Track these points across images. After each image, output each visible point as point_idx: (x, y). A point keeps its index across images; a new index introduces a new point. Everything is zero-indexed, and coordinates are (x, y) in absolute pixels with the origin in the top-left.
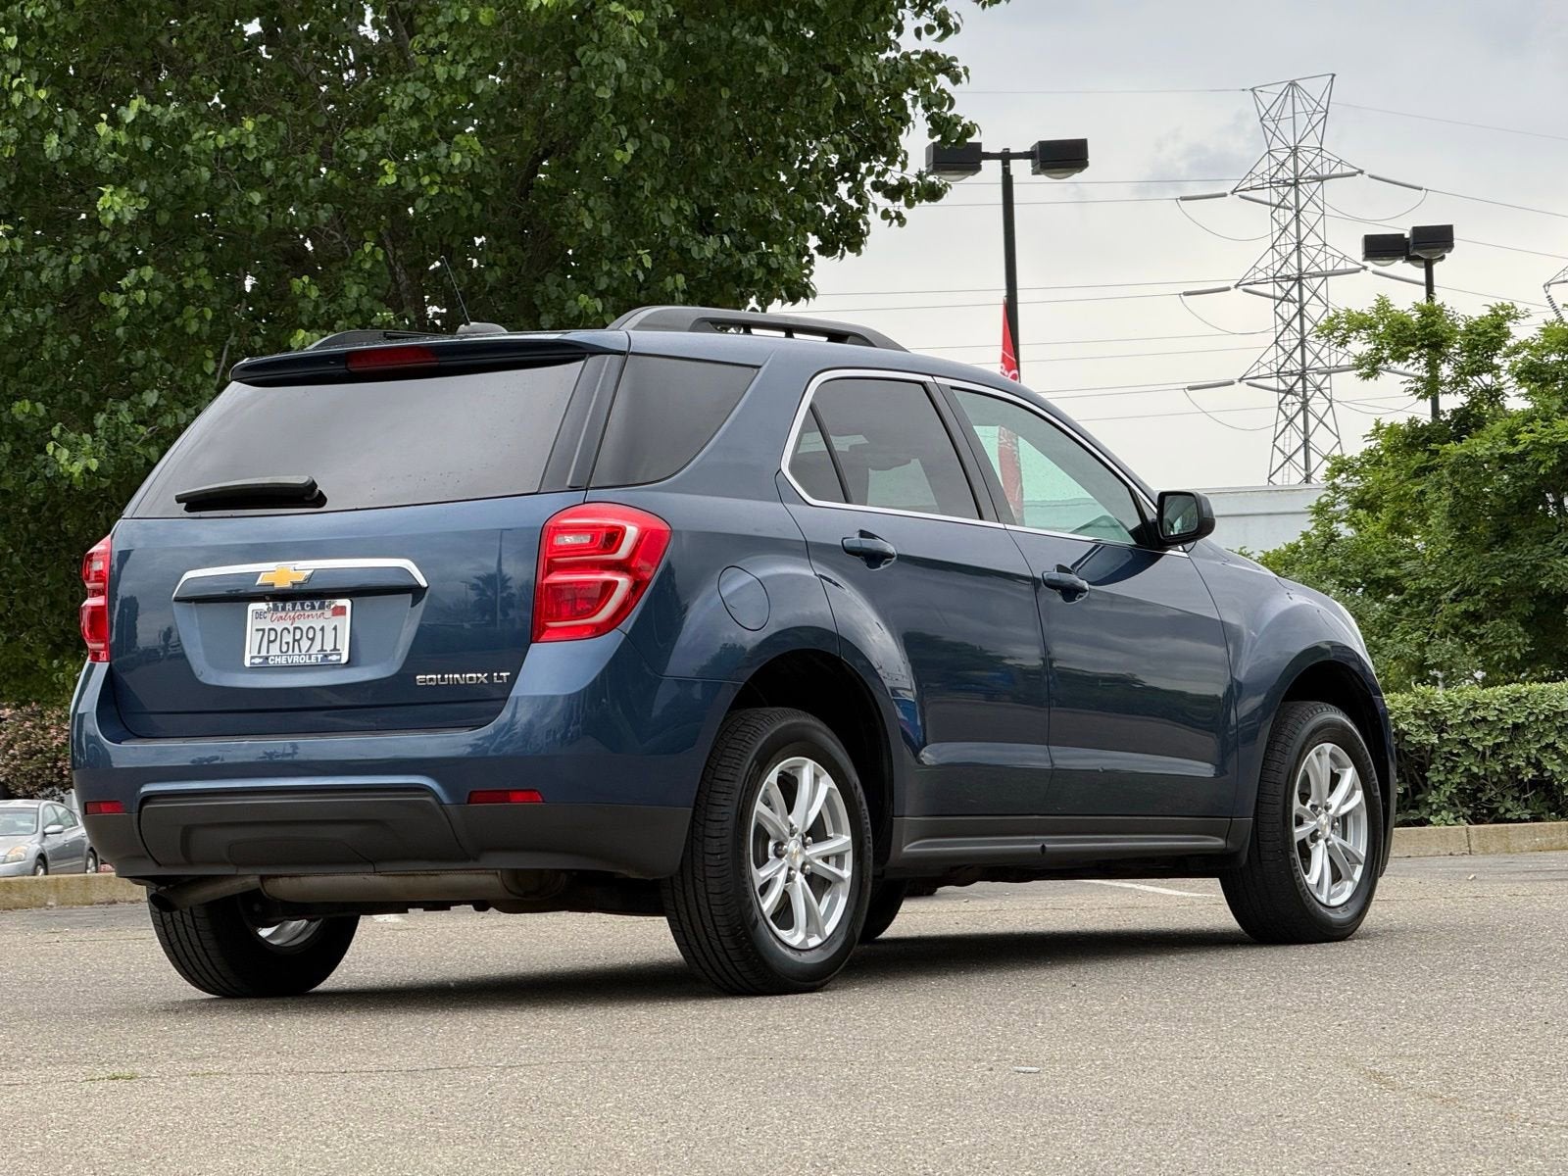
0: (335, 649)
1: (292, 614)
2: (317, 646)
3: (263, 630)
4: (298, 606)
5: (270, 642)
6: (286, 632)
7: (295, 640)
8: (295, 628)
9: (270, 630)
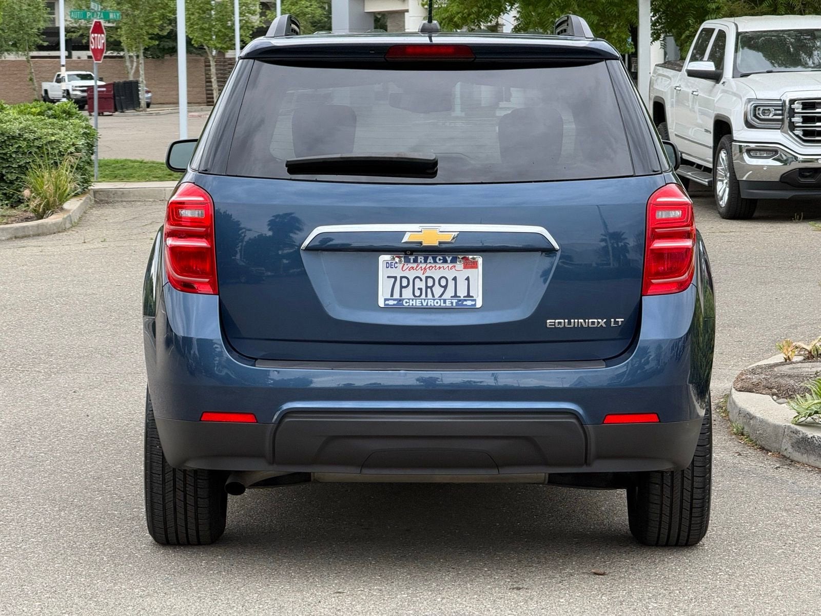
0: (468, 295)
1: (423, 266)
2: (450, 292)
3: (395, 278)
4: (430, 259)
5: (402, 287)
6: (417, 280)
7: (427, 287)
8: (427, 278)
9: (402, 278)
